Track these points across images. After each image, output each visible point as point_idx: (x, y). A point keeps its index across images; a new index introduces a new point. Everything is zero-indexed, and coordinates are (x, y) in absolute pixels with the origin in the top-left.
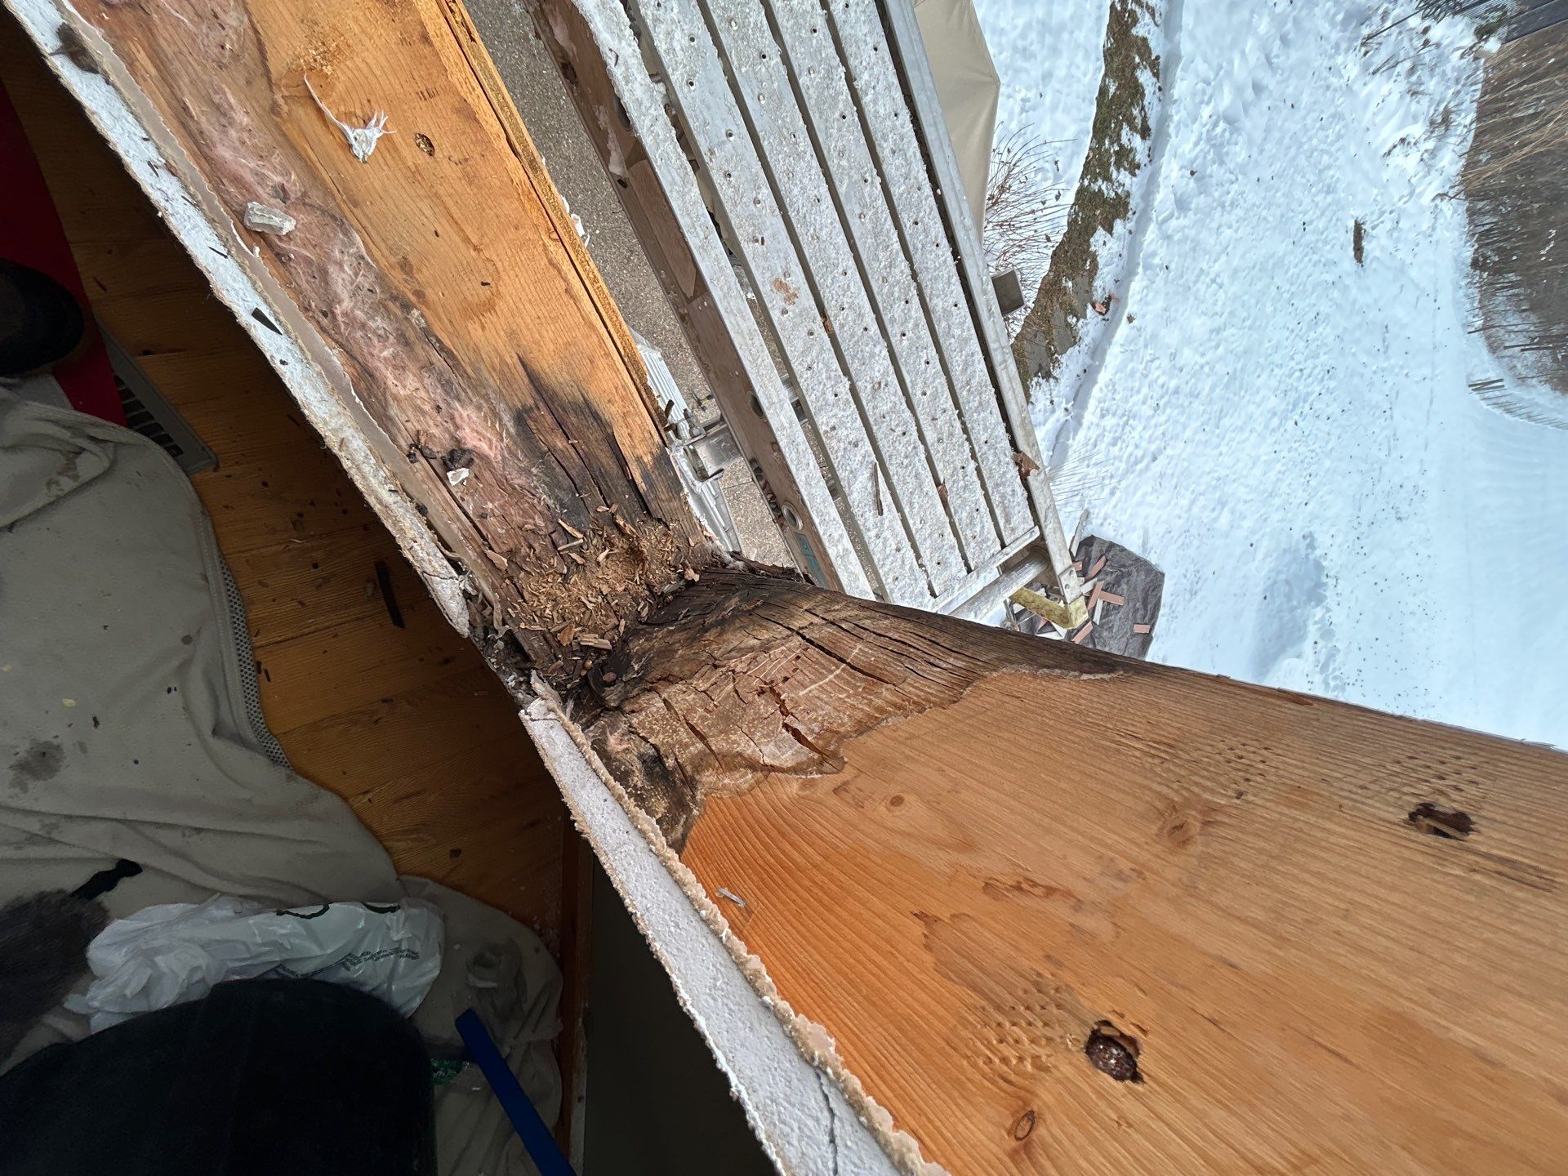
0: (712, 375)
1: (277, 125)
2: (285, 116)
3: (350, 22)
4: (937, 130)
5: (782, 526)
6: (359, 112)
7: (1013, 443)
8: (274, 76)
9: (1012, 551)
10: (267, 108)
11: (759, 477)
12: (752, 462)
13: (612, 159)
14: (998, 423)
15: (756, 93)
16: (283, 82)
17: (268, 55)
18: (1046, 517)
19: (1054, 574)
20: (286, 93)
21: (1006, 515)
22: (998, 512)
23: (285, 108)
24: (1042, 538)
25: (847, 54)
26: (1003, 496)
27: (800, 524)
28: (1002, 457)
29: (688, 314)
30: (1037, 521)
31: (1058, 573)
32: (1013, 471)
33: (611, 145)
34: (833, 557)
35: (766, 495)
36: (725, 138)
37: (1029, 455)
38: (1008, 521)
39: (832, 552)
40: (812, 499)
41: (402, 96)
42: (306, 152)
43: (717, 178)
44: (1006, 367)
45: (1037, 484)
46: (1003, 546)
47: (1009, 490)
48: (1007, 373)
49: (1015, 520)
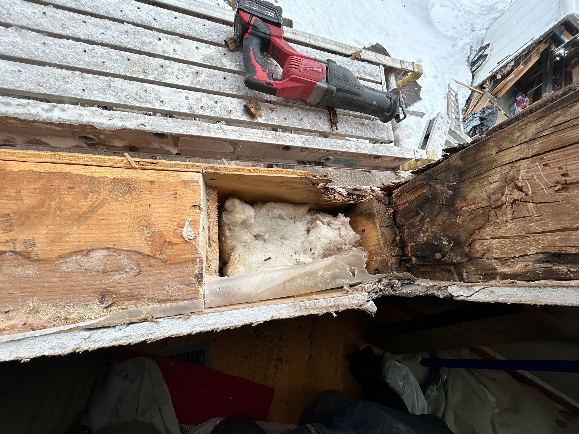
0: (262, 160)
1: (170, 264)
2: (168, 258)
3: (137, 209)
4: (217, 12)
5: (326, 166)
6: (175, 228)
7: (346, 56)
8: (150, 254)
9: (384, 82)
10: (163, 264)
11: (305, 164)
12: (299, 163)
13: (171, 151)
14: (336, 57)
15: (175, 78)
16: (153, 251)
17: (141, 251)
18: (379, 60)
19: (399, 69)
20: (159, 253)
21: (370, 75)
22: (368, 78)
23: (165, 256)
24: (384, 66)
25: (174, 31)
26: (363, 72)
27: (332, 157)
28: (349, 63)
29: (237, 156)
30: (378, 64)
31: (400, 68)
32: (356, 62)
33: (167, 148)
34: (356, 151)
35: (312, 165)
36: (187, 101)
37: (354, 52)
38: (373, 76)
39: (353, 150)
40: (332, 147)
41: (173, 206)
42: (184, 258)
43: (201, 113)
44: (318, 41)
45: (365, 56)
46: (381, 83)
47: (362, 68)
48: (320, 41)
49: (375, 73)
